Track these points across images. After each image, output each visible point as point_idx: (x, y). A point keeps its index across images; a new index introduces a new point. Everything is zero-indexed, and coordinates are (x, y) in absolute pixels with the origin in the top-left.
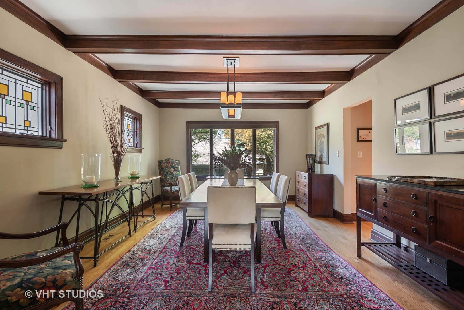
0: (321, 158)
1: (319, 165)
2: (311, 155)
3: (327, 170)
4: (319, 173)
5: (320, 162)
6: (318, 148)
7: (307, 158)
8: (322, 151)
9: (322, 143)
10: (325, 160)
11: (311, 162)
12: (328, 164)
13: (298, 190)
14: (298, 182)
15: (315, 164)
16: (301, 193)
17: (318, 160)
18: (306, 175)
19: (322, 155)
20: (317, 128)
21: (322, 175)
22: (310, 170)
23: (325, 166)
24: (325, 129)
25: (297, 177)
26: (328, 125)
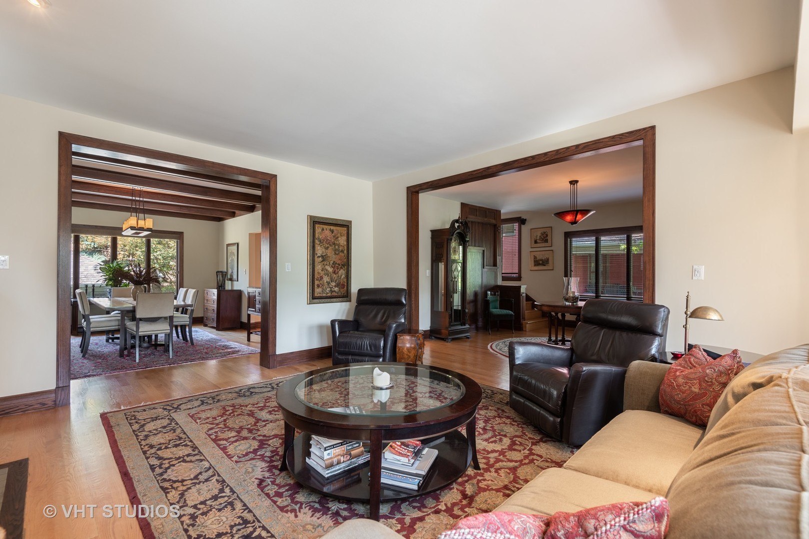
0: (232, 276)
1: (230, 282)
2: (221, 272)
3: (237, 286)
4: (230, 289)
5: (231, 280)
6: (229, 265)
7: (217, 275)
8: (232, 269)
9: (232, 260)
10: (235, 277)
11: (221, 280)
12: (238, 281)
13: (207, 309)
14: (207, 300)
15: (226, 281)
16: (209, 310)
17: (229, 277)
18: (215, 291)
19: (232, 273)
20: (228, 245)
21: (232, 291)
22: (220, 288)
23: (235, 283)
24: (235, 247)
25: (206, 295)
26: (238, 244)
